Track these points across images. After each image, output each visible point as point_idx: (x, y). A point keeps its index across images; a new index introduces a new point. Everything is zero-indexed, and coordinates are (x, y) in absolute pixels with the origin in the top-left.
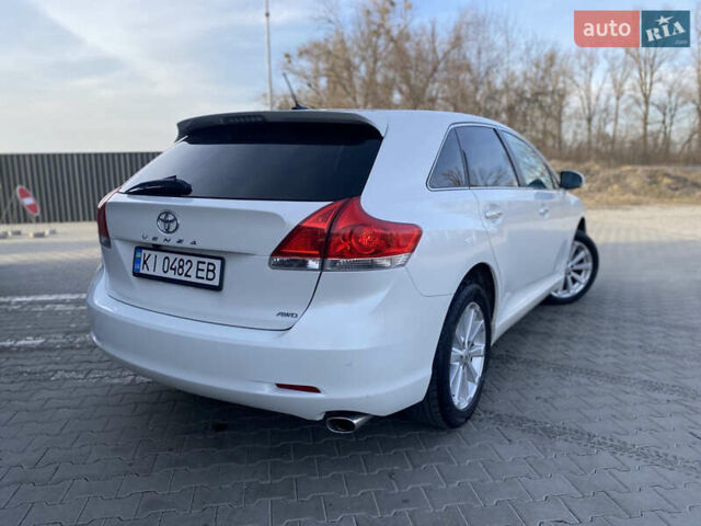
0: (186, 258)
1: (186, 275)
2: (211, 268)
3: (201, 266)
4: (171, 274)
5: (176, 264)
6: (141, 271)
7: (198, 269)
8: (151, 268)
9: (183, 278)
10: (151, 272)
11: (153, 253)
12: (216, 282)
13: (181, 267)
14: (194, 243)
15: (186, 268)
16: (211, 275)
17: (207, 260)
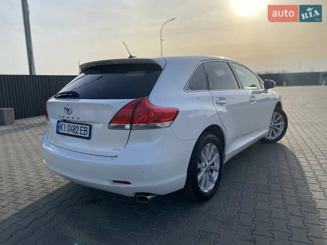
0: (76, 125)
1: (76, 133)
2: (86, 129)
3: (82, 129)
4: (70, 133)
5: (72, 128)
6: (60, 131)
7: (81, 130)
8: (63, 130)
9: (75, 134)
10: (63, 132)
11: (64, 123)
12: (87, 136)
13: (74, 129)
14: (78, 119)
15: (76, 130)
16: (85, 133)
17: (84, 126)
